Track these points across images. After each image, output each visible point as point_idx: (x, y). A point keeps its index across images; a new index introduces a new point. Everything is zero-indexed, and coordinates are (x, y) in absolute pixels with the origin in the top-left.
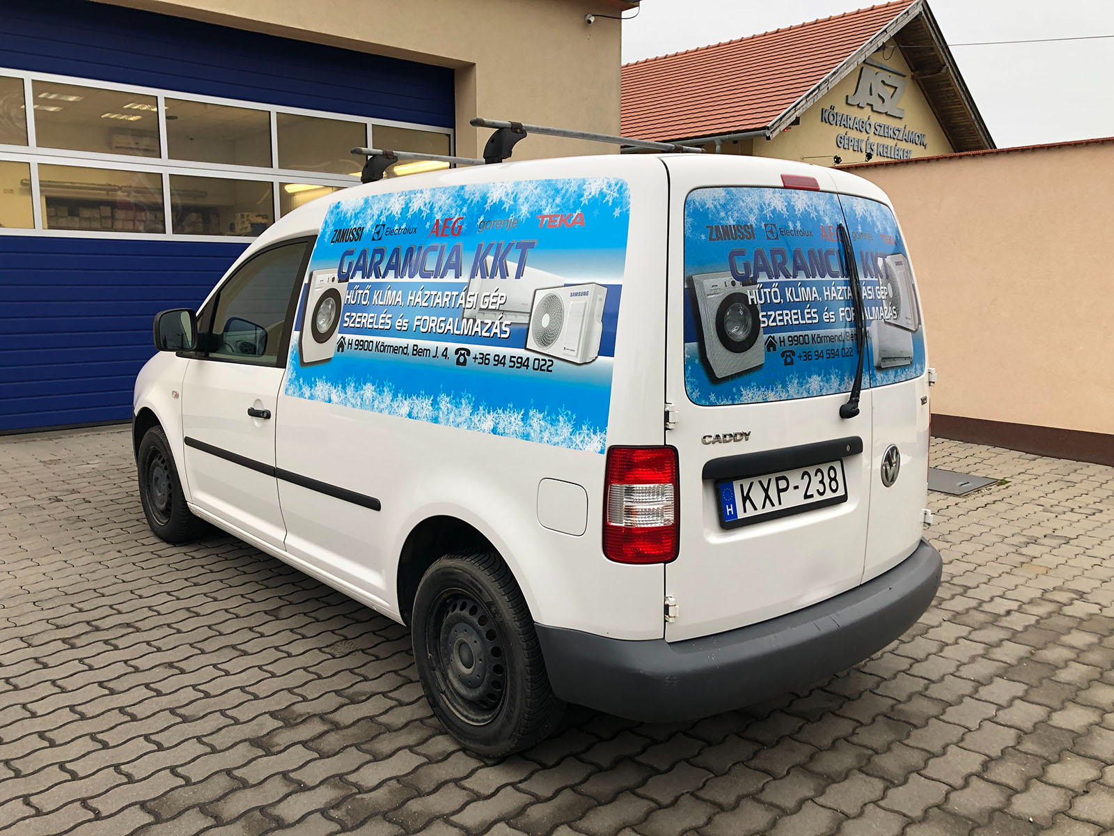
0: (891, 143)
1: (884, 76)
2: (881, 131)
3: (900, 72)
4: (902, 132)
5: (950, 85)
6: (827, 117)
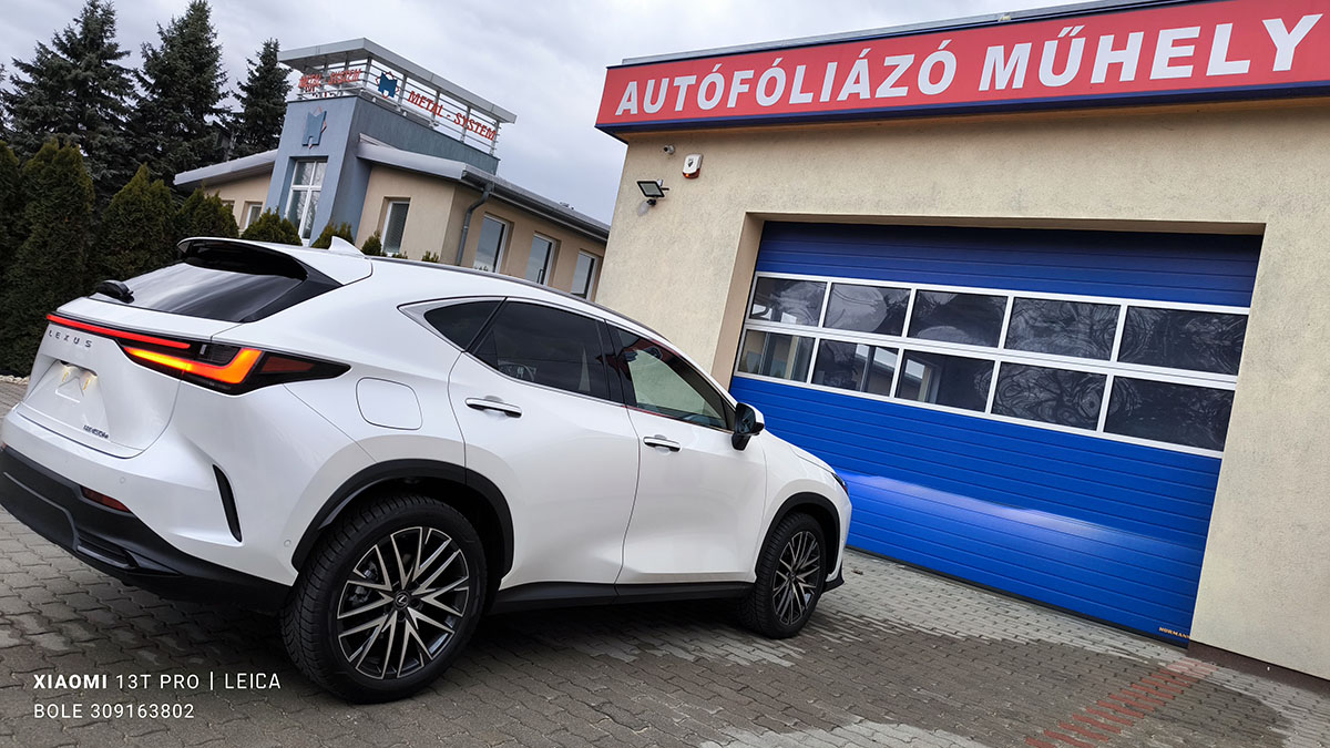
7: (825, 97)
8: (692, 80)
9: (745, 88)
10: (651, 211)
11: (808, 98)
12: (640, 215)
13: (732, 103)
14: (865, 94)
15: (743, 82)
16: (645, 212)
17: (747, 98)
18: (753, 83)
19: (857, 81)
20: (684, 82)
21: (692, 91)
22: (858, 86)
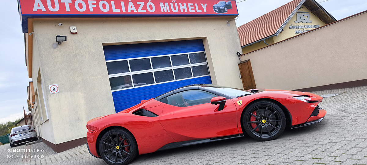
0: (310, 29)
1: (303, 14)
3: (308, 12)
5: (322, 12)
6: (291, 27)
7: (124, 11)
8: (69, 1)
9: (95, 6)
10: (59, 46)
11: (118, 11)
12: (55, 48)
13: (91, 10)
14: (135, 11)
15: (93, 4)
16: (56, 47)
17: (97, 9)
18: (97, 4)
19: (131, 7)
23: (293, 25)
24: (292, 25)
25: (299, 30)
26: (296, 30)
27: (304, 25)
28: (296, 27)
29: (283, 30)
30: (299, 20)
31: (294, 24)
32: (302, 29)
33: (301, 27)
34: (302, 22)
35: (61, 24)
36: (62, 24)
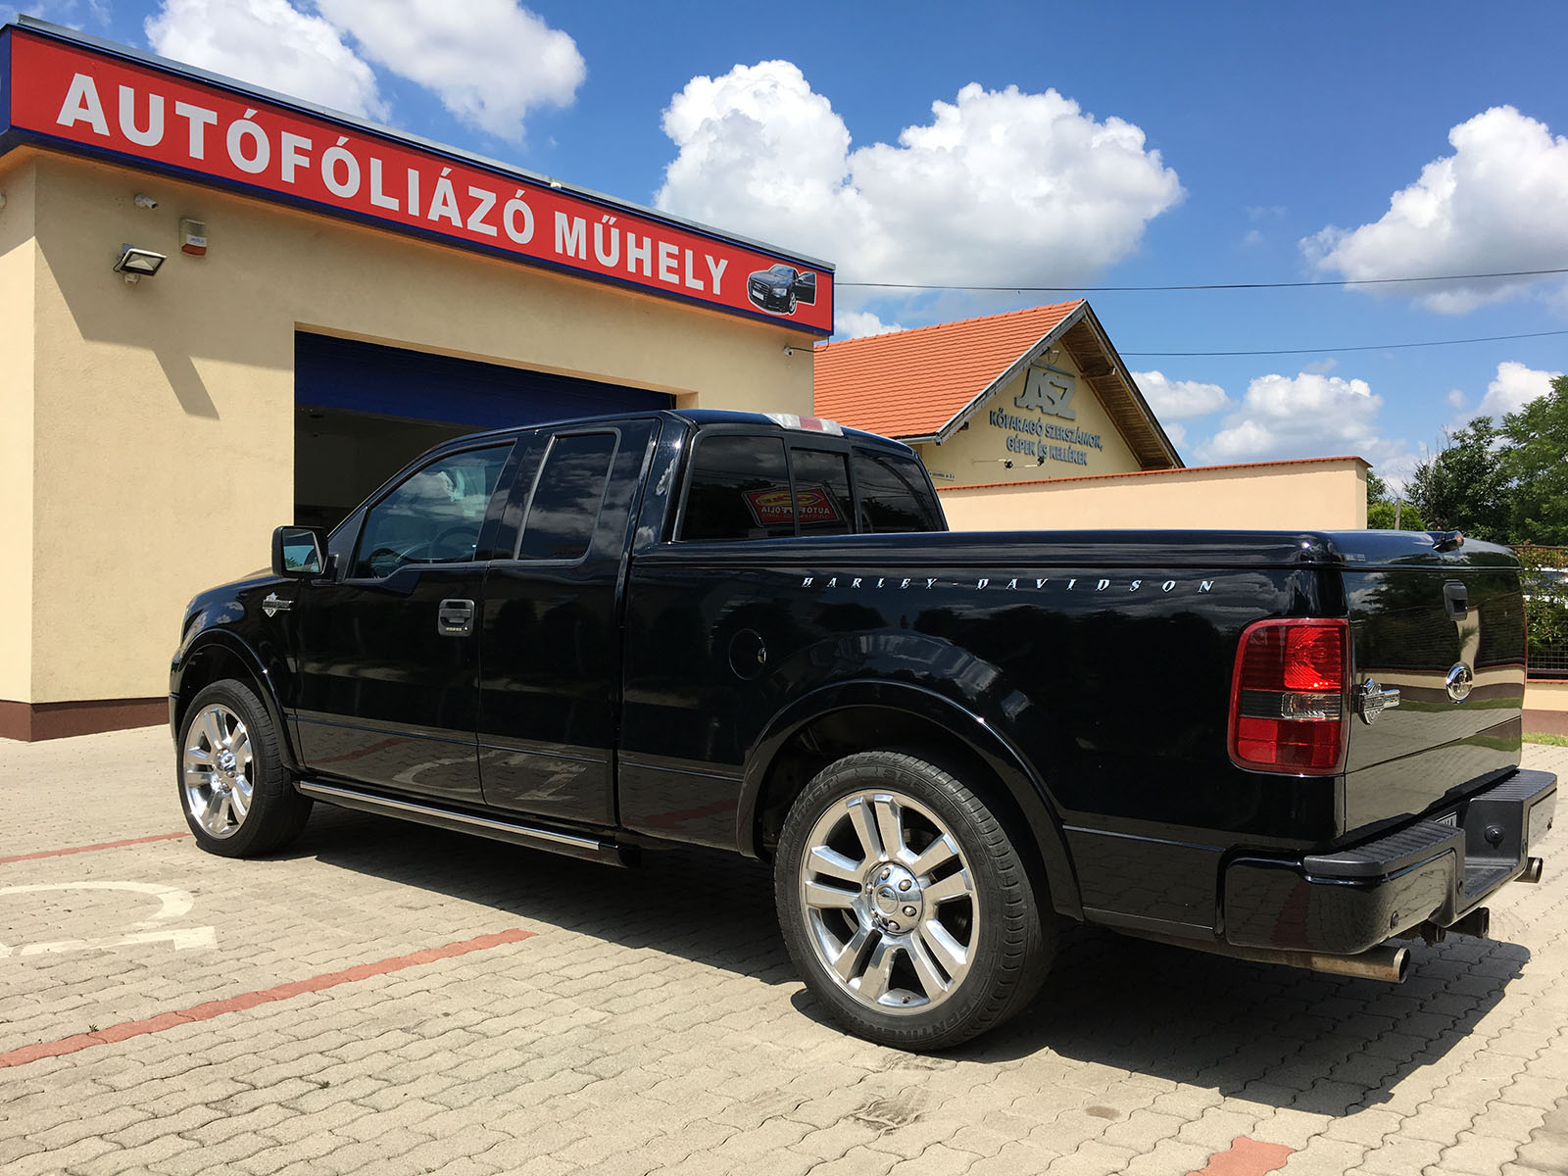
0: (1064, 445)
1: (1052, 377)
2: (1053, 432)
3: (1070, 372)
4: (1075, 434)
5: (1121, 386)
6: (997, 419)
7: (414, 209)
8: (212, 117)
9: (305, 162)
11: (393, 204)
13: (288, 175)
14: (457, 222)
15: (298, 151)
17: (310, 175)
18: (315, 156)
19: (445, 203)
20: (199, 117)
21: (215, 136)
22: (444, 207)
23: (1004, 413)
24: (1001, 410)
25: (1024, 436)
26: (1012, 433)
27: (1046, 421)
28: (1014, 424)
29: (966, 424)
30: (1031, 398)
31: (1010, 411)
32: (1034, 438)
33: (1033, 428)
34: (1041, 407)
35: (150, 203)
36: (154, 206)
